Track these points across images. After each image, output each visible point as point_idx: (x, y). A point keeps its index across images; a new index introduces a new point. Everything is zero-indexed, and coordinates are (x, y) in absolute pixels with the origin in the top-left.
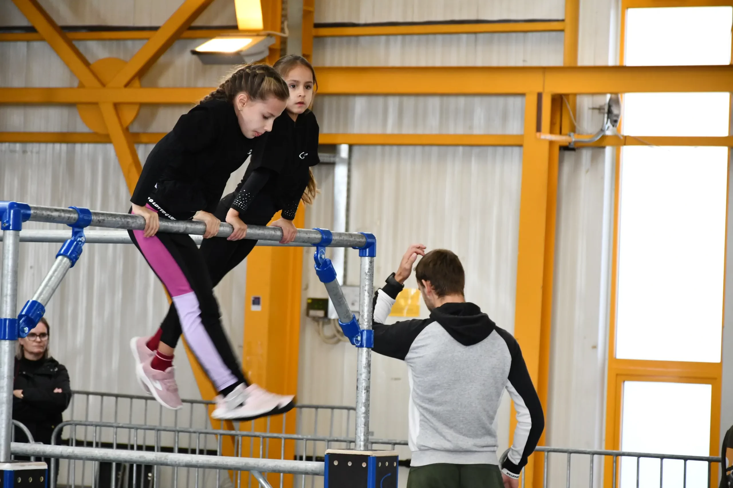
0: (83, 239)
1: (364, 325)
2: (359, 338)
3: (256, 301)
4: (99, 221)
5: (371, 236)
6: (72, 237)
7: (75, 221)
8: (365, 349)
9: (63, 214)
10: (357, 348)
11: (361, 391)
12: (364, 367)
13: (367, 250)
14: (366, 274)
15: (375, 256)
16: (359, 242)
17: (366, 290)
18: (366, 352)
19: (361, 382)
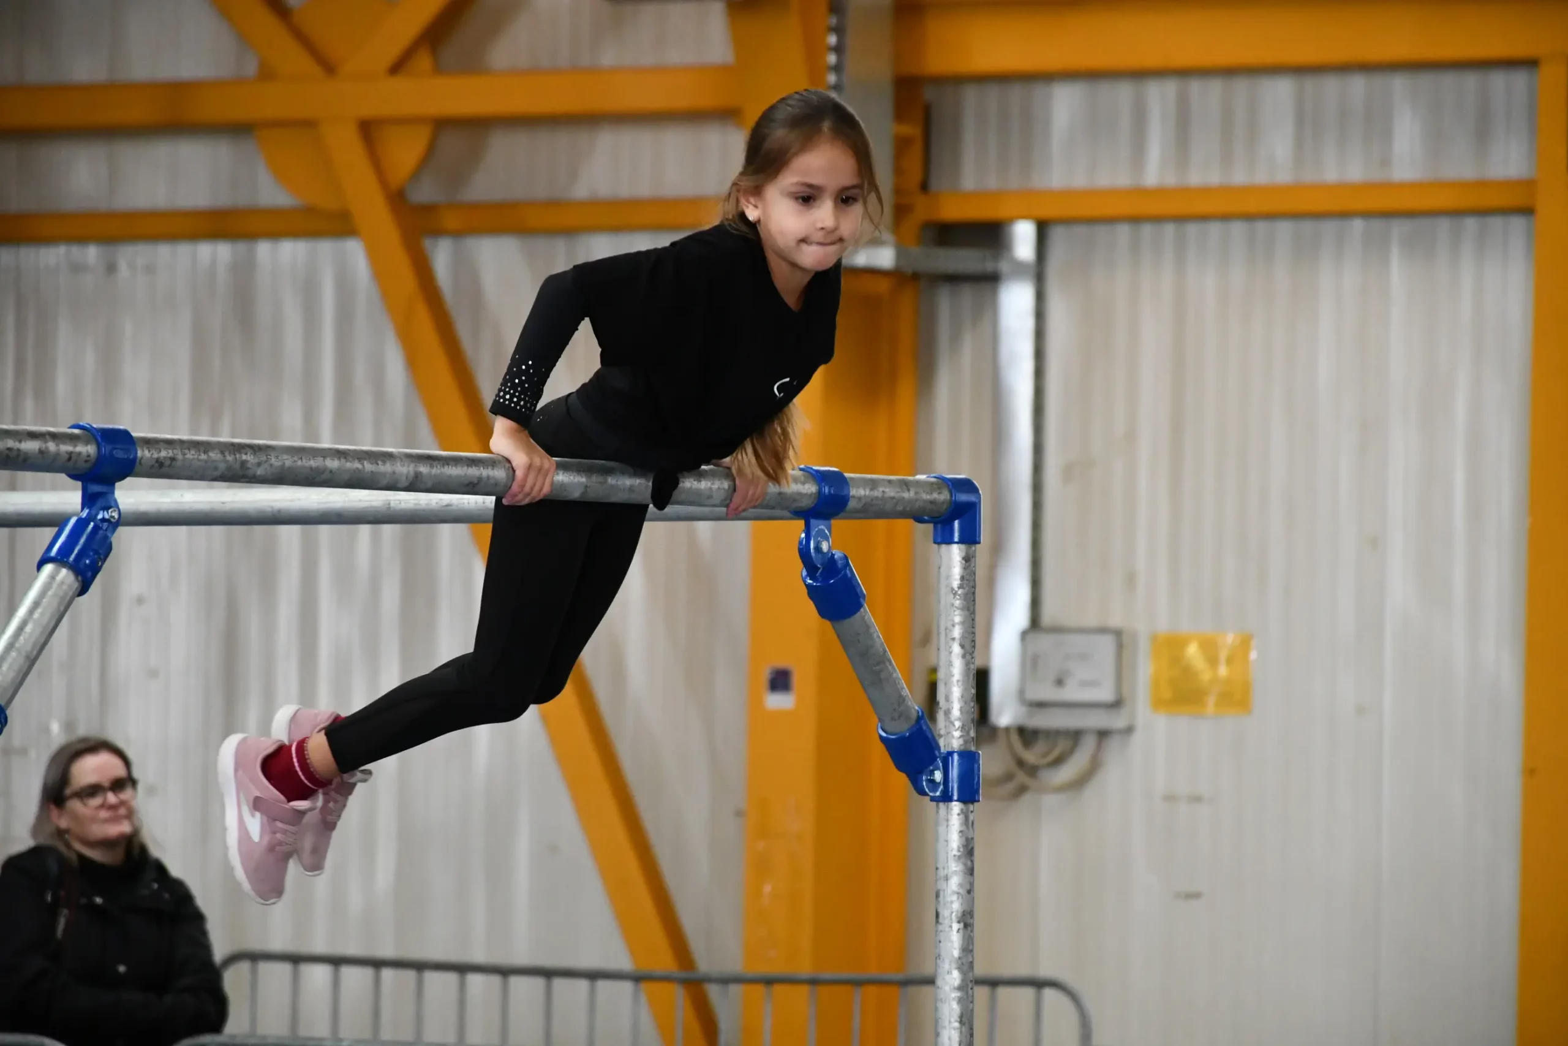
0: (113, 514)
1: (953, 737)
2: (938, 776)
3: (780, 681)
4: (160, 463)
5: (967, 486)
6: (82, 511)
7: (88, 465)
8: (956, 807)
9: (52, 446)
10: (935, 803)
11: (950, 924)
12: (955, 856)
13: (956, 524)
14: (955, 594)
15: (979, 543)
16: (932, 502)
17: (954, 639)
18: (959, 815)
19: (949, 899)
